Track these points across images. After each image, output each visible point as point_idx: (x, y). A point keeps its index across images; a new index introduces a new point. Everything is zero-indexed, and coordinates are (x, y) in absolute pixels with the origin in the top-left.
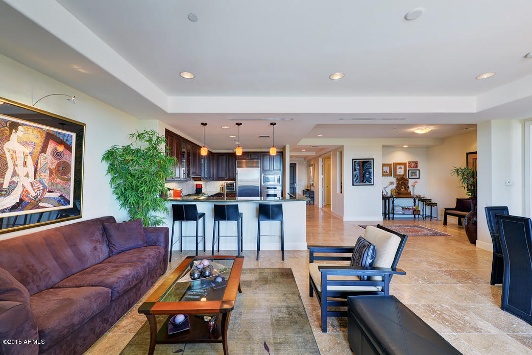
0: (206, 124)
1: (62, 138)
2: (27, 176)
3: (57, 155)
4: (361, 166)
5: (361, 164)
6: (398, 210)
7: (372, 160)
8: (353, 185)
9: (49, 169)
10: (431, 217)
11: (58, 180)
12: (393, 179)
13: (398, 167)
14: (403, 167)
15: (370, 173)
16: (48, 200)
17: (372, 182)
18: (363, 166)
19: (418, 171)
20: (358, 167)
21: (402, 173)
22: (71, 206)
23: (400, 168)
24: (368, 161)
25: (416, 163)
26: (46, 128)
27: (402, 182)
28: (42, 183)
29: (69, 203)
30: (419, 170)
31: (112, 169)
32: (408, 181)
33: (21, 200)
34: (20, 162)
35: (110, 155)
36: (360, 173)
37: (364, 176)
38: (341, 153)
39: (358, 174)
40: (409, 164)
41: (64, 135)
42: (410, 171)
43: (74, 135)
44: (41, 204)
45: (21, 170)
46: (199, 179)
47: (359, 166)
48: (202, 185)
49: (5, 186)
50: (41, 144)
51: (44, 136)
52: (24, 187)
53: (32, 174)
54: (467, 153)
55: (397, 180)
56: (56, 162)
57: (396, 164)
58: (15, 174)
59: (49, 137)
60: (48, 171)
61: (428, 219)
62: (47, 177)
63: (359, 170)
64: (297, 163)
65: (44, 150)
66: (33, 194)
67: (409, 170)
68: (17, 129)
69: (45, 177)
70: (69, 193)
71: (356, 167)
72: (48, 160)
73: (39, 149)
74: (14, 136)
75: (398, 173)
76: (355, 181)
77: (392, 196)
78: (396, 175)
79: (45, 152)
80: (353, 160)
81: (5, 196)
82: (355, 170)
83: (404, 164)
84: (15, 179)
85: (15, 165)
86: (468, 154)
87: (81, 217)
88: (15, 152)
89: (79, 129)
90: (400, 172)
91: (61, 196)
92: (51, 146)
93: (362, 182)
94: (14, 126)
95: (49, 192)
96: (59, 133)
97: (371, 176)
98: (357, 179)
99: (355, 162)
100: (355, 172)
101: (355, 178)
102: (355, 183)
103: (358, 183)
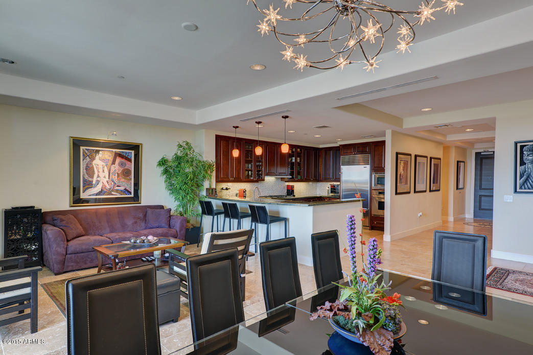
0: (237, 127)
1: (125, 155)
3: (121, 164)
9: (118, 174)
11: (123, 180)
16: (117, 191)
22: (132, 195)
26: (114, 150)
28: (113, 181)
29: (130, 193)
31: (166, 171)
33: (102, 189)
34: (101, 170)
35: (163, 162)
39: (530, 170)
41: (126, 153)
43: (133, 152)
44: (113, 193)
45: (101, 175)
46: (292, 180)
48: (294, 186)
49: (94, 183)
50: (112, 160)
51: (114, 155)
52: (103, 183)
53: (107, 177)
56: (122, 169)
58: (98, 176)
59: (117, 155)
60: (116, 175)
62: (117, 178)
63: (532, 162)
65: (114, 163)
66: (108, 187)
68: (99, 154)
69: (115, 178)
70: (131, 187)
72: (116, 168)
73: (111, 162)
74: (97, 157)
79: (114, 164)
81: (94, 187)
84: (98, 179)
85: (99, 172)
87: (140, 203)
88: (98, 165)
89: (136, 148)
91: (125, 189)
92: (118, 160)
94: (98, 152)
95: (118, 186)
96: (123, 152)
98: (525, 181)
99: (522, 147)
100: (523, 167)
101: (521, 177)
102: (521, 188)
103: (529, 189)
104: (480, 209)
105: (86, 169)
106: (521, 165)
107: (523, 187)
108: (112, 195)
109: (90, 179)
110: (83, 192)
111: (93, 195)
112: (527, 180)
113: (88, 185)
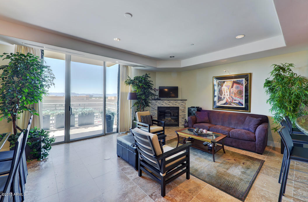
1: (239, 82)
2: (228, 95)
3: (237, 88)
9: (234, 93)
11: (238, 97)
16: (234, 103)
22: (244, 106)
26: (233, 80)
28: (232, 98)
29: (242, 105)
33: (226, 102)
34: (226, 92)
41: (240, 80)
43: (244, 79)
44: (232, 104)
45: (226, 94)
49: (222, 98)
51: (232, 83)
52: (227, 98)
56: (237, 91)
58: (224, 95)
59: (234, 82)
60: (234, 94)
62: (234, 96)
65: (232, 87)
66: (229, 100)
68: (225, 83)
69: (233, 96)
70: (243, 101)
72: (234, 90)
73: (231, 87)
74: (224, 85)
79: (233, 88)
81: (222, 100)
84: (224, 96)
85: (225, 92)
87: (249, 112)
88: (224, 89)
91: (239, 102)
92: (235, 85)
94: (224, 82)
95: (234, 100)
96: (238, 80)
105: (219, 91)
108: (231, 105)
109: (221, 96)
110: (218, 103)
111: (222, 104)
113: (220, 99)
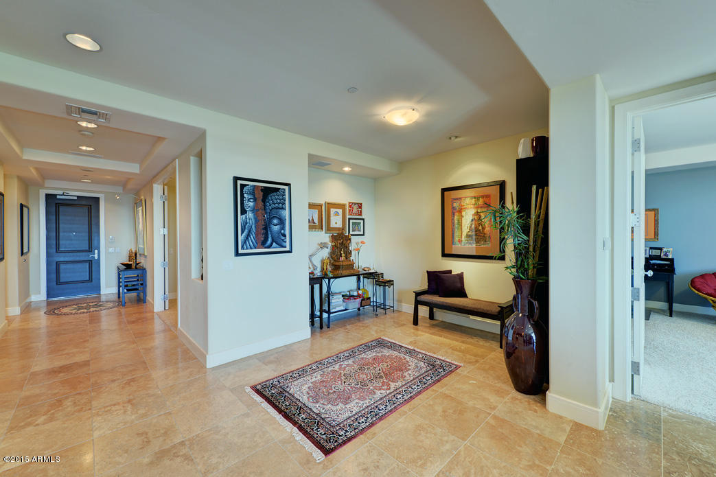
4: (260, 202)
5: (260, 195)
6: (337, 303)
7: (286, 188)
8: (237, 254)
10: (384, 306)
12: (325, 237)
13: (333, 211)
14: (340, 211)
15: (282, 222)
17: (288, 244)
18: (264, 200)
19: (362, 221)
20: (251, 204)
21: (339, 225)
23: (337, 214)
24: (277, 190)
25: (360, 206)
27: (341, 243)
30: (363, 219)
32: (350, 239)
36: (257, 221)
37: (266, 228)
38: (200, 156)
39: (251, 222)
40: (350, 206)
42: (351, 221)
47: (255, 200)
54: (442, 189)
55: (334, 238)
57: (330, 205)
61: (380, 311)
63: (254, 210)
64: (101, 196)
67: (349, 219)
71: (246, 203)
75: (333, 225)
76: (244, 242)
77: (325, 276)
78: (329, 229)
80: (236, 179)
82: (244, 212)
83: (342, 206)
86: (444, 190)
90: (336, 222)
93: (263, 244)
97: (283, 228)
98: (247, 238)
99: (243, 186)
100: (244, 216)
101: (242, 232)
102: (243, 248)
103: (251, 248)
104: (58, 282)
106: (242, 214)
107: (245, 246)
112: (248, 235)
